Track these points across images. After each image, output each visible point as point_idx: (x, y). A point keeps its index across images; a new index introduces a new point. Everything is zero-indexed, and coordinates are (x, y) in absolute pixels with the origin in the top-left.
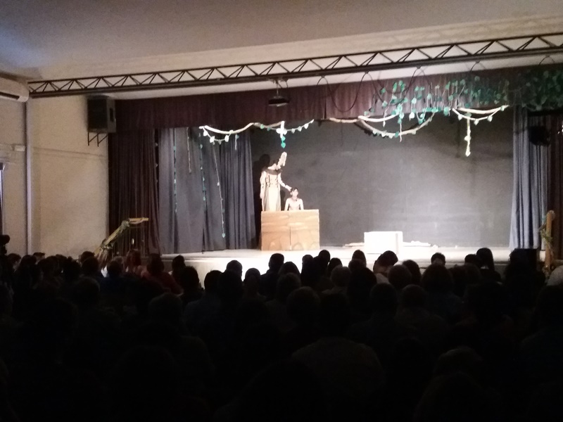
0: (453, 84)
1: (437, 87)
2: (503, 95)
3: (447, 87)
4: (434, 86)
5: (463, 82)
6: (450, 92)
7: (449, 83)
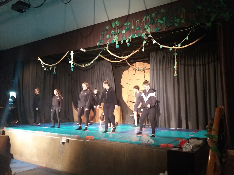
0: (147, 17)
1: (138, 21)
2: (181, 19)
3: (144, 20)
4: (136, 20)
5: (154, 15)
6: (145, 23)
7: (145, 17)
